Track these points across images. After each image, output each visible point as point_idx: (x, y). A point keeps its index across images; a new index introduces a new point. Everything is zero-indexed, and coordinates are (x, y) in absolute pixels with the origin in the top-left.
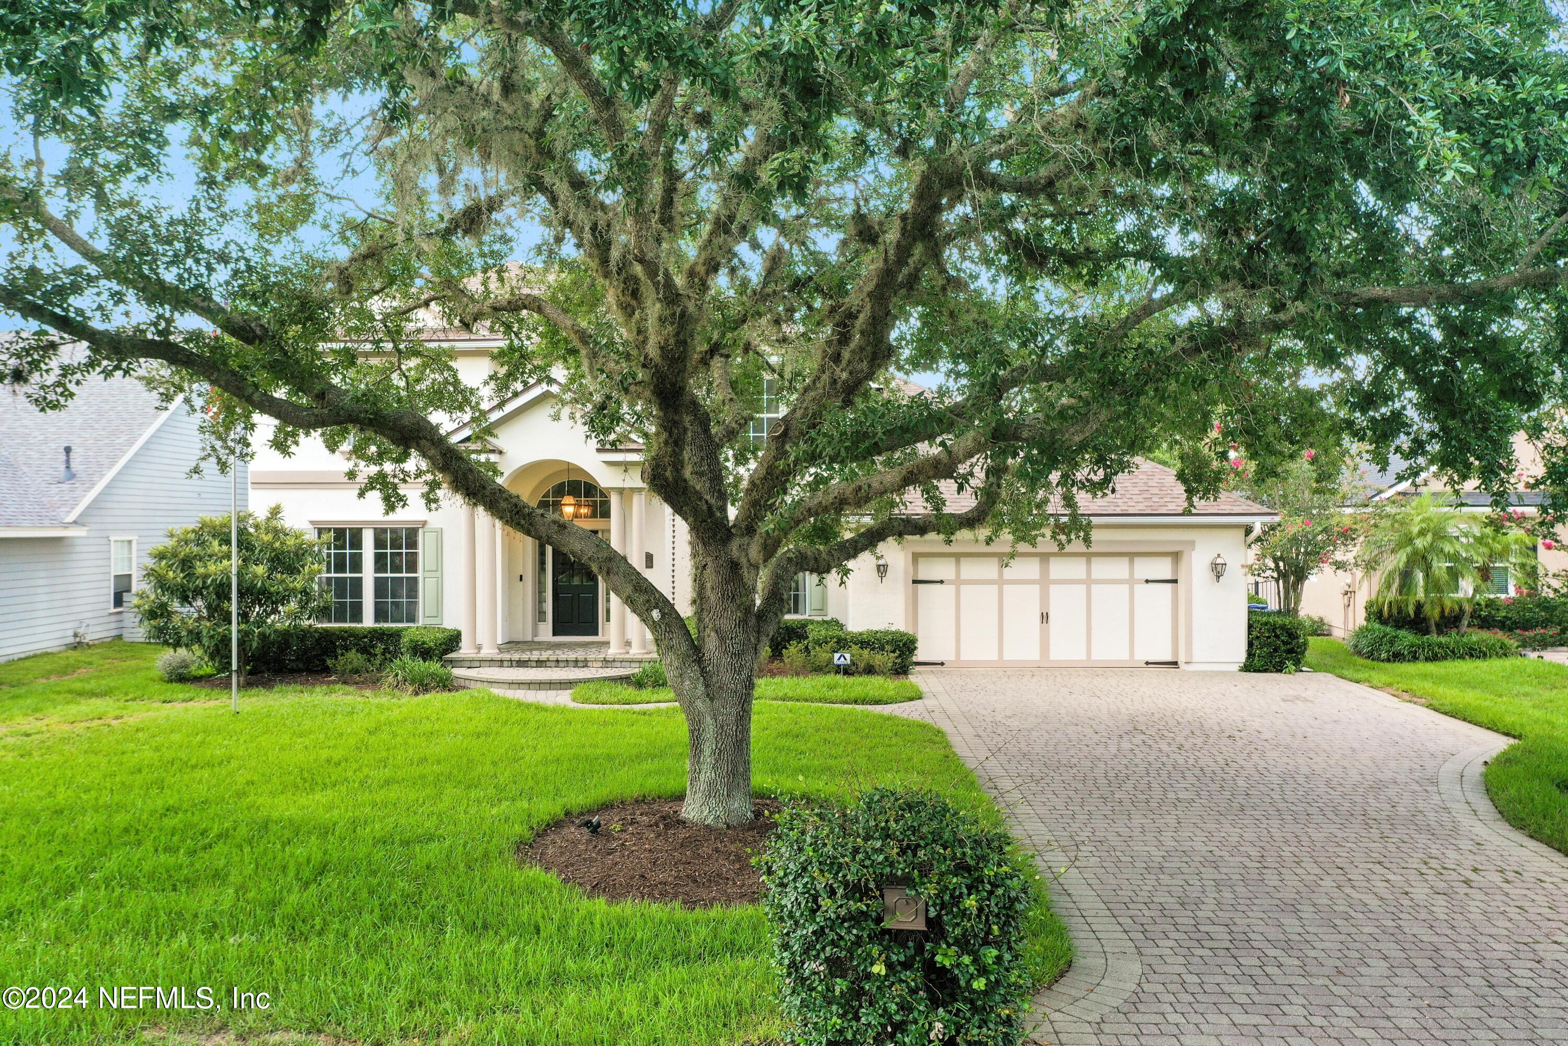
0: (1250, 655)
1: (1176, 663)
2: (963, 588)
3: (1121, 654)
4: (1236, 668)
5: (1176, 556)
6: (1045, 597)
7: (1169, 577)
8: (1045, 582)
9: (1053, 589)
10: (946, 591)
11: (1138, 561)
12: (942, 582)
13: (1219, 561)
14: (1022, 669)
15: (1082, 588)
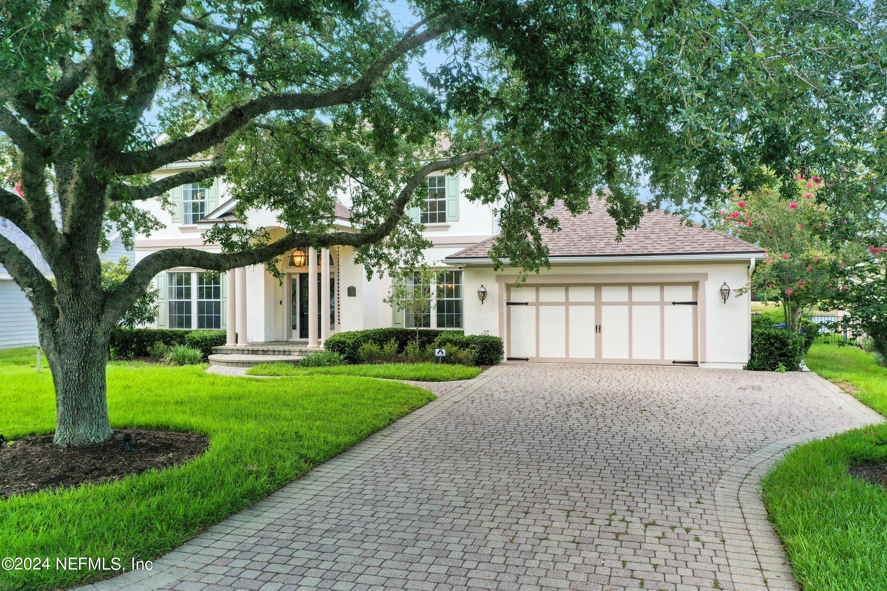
0: (753, 357)
1: (695, 363)
2: (541, 308)
3: (654, 355)
4: (741, 367)
5: (695, 285)
6: (598, 315)
7: (691, 300)
8: (598, 304)
9: (604, 308)
10: (530, 310)
11: (666, 288)
12: (526, 304)
13: (725, 287)
14: (582, 364)
15: (626, 308)
